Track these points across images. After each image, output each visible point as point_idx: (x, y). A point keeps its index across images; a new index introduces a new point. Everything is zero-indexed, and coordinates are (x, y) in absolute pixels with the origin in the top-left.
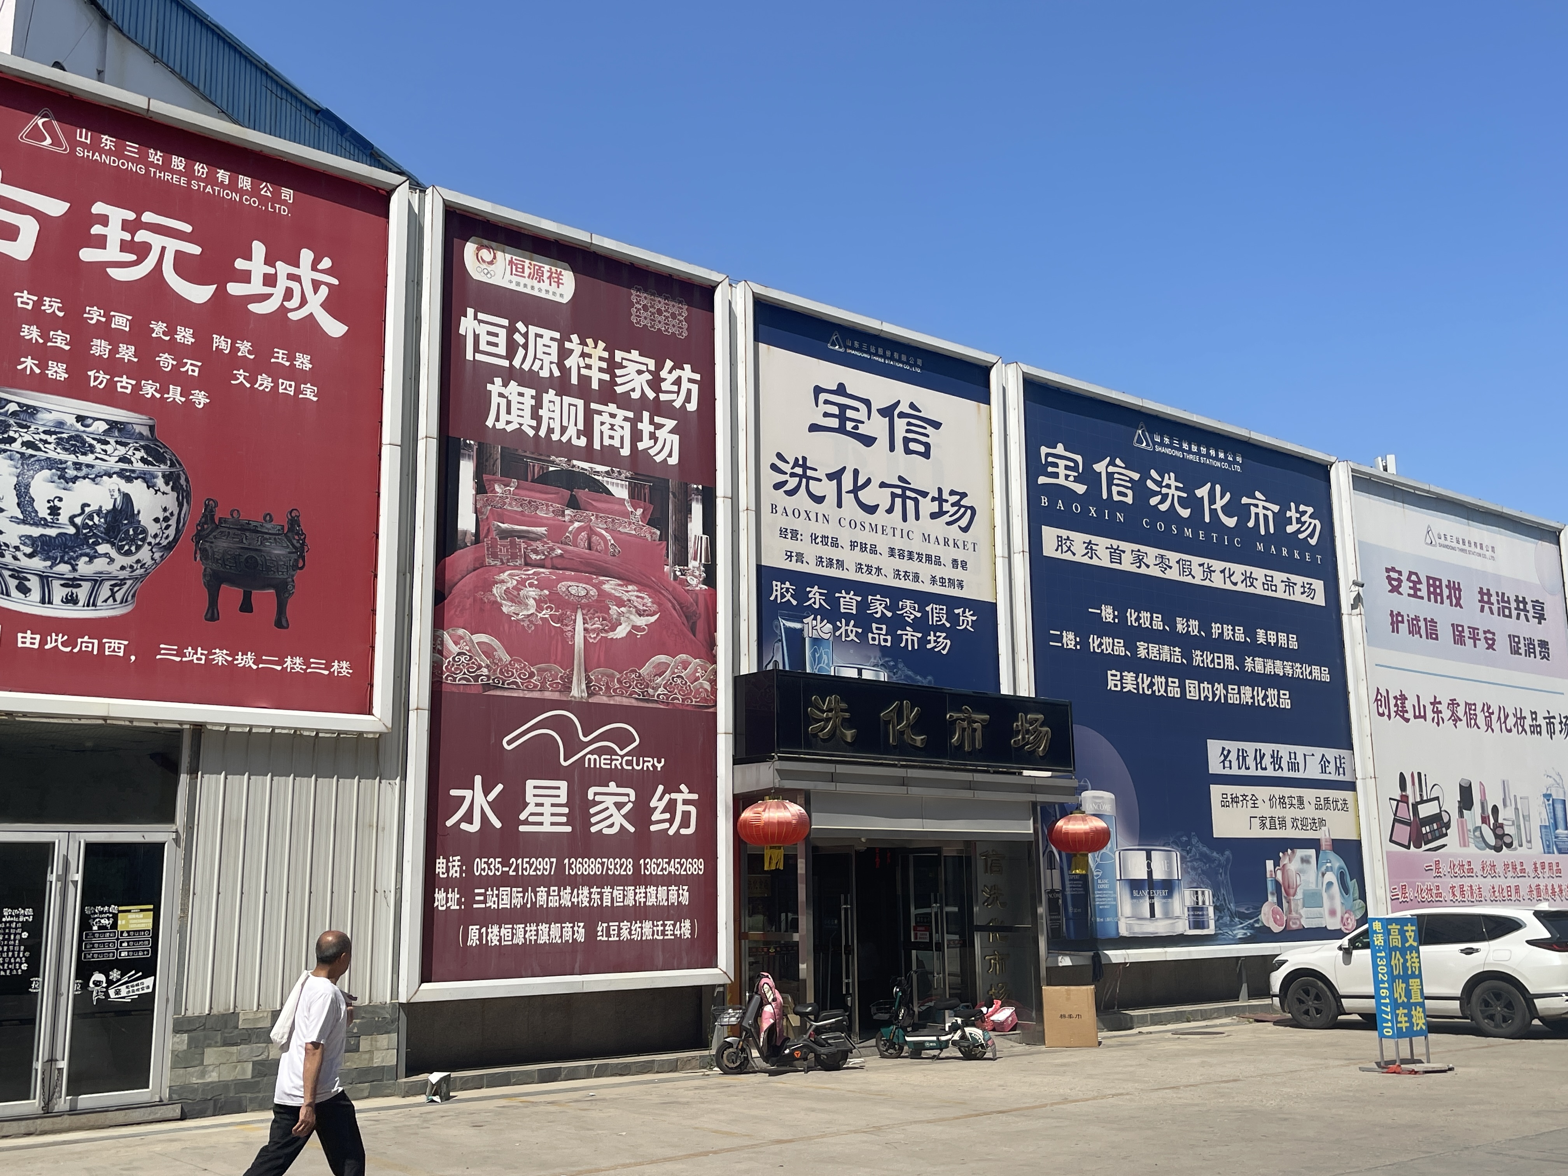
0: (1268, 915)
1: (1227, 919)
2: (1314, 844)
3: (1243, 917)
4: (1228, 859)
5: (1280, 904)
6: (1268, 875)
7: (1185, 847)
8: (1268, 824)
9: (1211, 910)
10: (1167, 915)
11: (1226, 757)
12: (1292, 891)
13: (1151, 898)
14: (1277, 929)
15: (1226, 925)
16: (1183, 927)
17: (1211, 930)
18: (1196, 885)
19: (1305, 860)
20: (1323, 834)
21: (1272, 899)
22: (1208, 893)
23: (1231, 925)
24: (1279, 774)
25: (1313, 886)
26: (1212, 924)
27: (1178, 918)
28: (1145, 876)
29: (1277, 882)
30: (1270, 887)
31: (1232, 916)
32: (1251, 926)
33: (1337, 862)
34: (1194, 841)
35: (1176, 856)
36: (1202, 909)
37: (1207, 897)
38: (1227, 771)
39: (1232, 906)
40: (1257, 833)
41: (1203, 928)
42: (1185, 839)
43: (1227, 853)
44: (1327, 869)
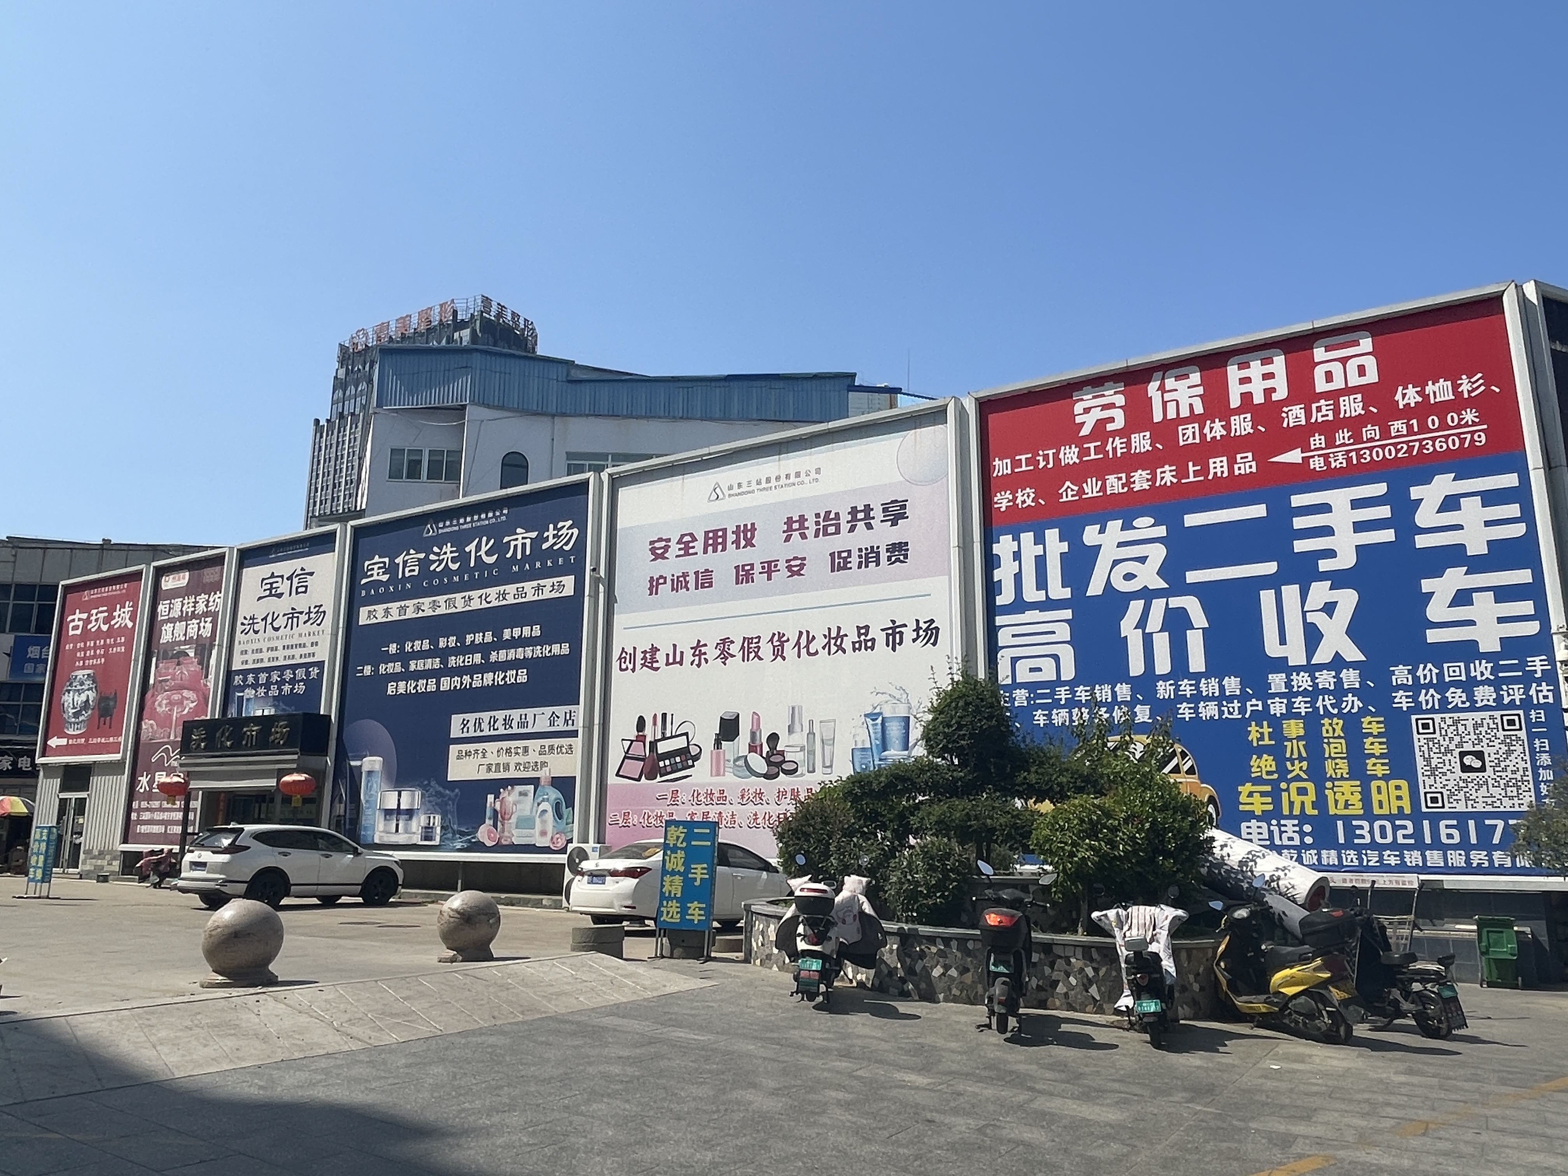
0: (483, 834)
1: (449, 836)
2: (535, 782)
3: (463, 834)
4: (456, 795)
5: (495, 826)
6: (488, 805)
7: (425, 788)
8: (493, 770)
9: (438, 829)
10: (406, 831)
11: (465, 725)
12: (507, 817)
13: (397, 820)
14: (489, 844)
15: (448, 839)
16: (417, 840)
17: (437, 842)
18: (429, 812)
19: (523, 794)
20: (543, 774)
21: (490, 822)
22: (438, 818)
23: (453, 839)
24: (510, 731)
25: (527, 813)
26: (438, 838)
27: (414, 833)
28: (396, 807)
29: (495, 811)
30: (488, 813)
31: (454, 833)
32: (469, 841)
33: (554, 794)
34: (433, 783)
35: (418, 794)
36: (432, 828)
37: (437, 820)
38: (465, 735)
39: (455, 827)
40: (483, 775)
41: (431, 840)
42: (426, 782)
43: (457, 790)
44: (543, 800)
